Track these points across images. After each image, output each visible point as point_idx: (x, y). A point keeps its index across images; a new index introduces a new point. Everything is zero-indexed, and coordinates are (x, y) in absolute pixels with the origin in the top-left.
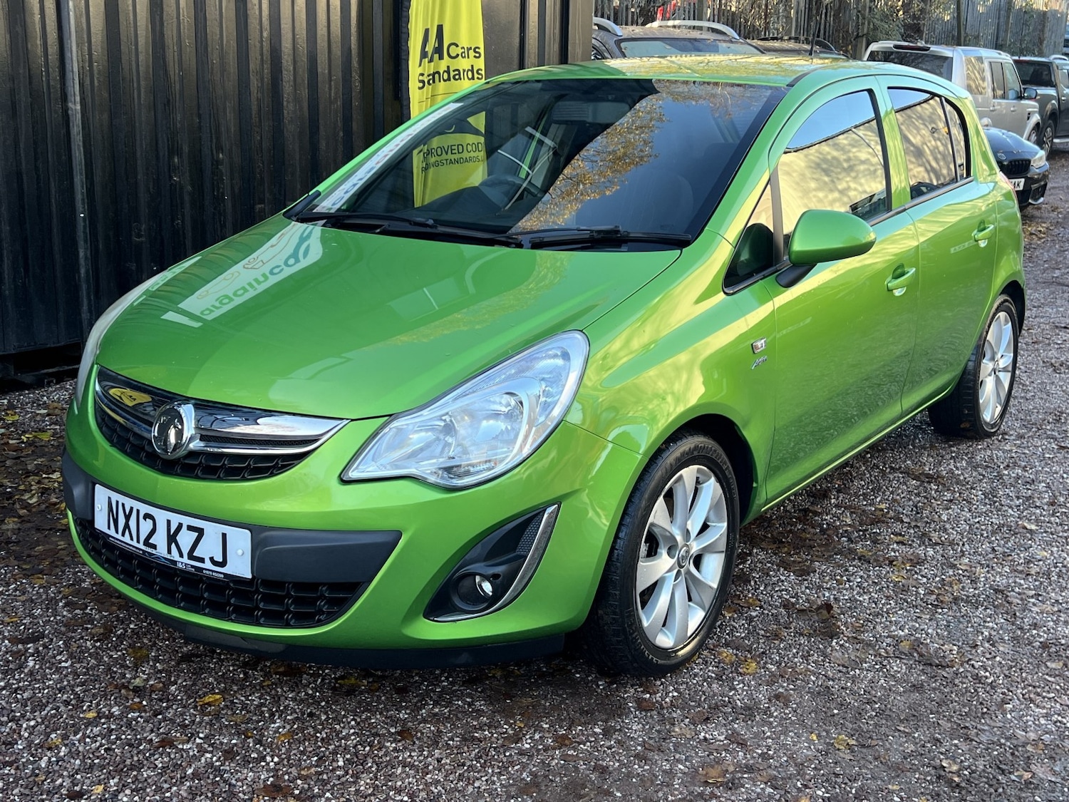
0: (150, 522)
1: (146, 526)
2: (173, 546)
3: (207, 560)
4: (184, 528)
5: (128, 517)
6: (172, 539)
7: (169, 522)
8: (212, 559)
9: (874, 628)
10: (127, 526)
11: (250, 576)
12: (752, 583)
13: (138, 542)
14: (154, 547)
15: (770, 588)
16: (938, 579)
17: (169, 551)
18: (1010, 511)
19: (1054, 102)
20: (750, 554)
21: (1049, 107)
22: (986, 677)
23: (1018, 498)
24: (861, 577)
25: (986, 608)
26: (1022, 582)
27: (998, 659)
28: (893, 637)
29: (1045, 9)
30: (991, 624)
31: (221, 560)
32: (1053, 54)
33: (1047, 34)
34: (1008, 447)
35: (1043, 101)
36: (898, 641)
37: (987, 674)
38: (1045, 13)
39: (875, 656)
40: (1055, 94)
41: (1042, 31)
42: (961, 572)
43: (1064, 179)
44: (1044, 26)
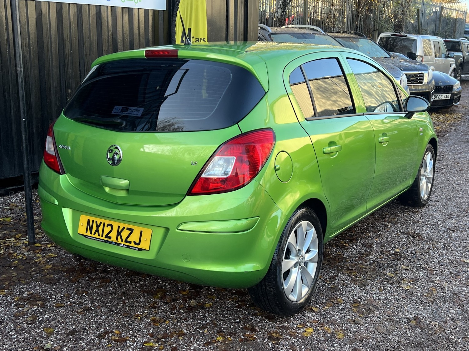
9: (398, 313)
12: (339, 291)
15: (347, 294)
16: (426, 288)
18: (457, 253)
19: (461, 59)
20: (337, 276)
21: (459, 61)
22: (453, 339)
23: (460, 247)
24: (390, 287)
25: (450, 303)
26: (465, 289)
27: (457, 329)
28: (407, 318)
29: (456, 18)
30: (452, 311)
32: (460, 38)
33: (457, 29)
34: (453, 222)
35: (457, 58)
36: (410, 320)
37: (453, 337)
38: (456, 19)
39: (399, 328)
40: (462, 55)
41: (455, 27)
42: (436, 284)
43: (467, 93)
44: (456, 25)
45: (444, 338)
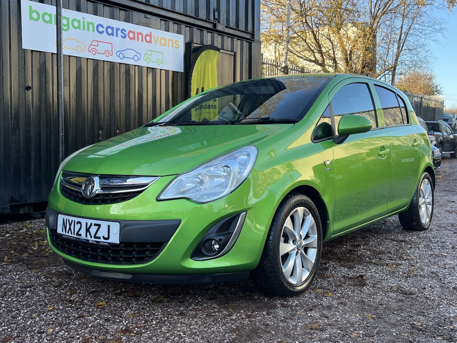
0: (79, 225)
1: (78, 227)
2: (88, 233)
3: (102, 238)
4: (93, 225)
5: (70, 225)
6: (88, 230)
7: (87, 223)
8: (103, 237)
9: (381, 284)
10: (70, 229)
11: (119, 243)
12: (329, 270)
13: (74, 234)
14: (80, 235)
17: (86, 236)
22: (431, 298)
28: (390, 286)
31: (107, 237)
36: (392, 287)
45: (423, 297)
